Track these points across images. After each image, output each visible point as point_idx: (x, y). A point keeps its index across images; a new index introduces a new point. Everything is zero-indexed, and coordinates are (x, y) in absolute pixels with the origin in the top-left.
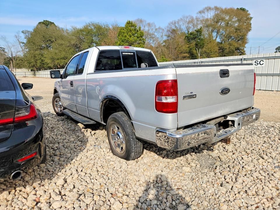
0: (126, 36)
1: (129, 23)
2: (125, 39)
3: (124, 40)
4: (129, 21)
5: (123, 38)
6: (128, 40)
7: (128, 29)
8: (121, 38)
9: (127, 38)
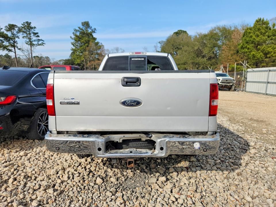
0: (251, 37)
1: (259, 21)
2: (250, 40)
3: (248, 42)
4: (259, 19)
5: (248, 39)
6: (254, 40)
7: (256, 28)
8: (245, 40)
9: (252, 38)
